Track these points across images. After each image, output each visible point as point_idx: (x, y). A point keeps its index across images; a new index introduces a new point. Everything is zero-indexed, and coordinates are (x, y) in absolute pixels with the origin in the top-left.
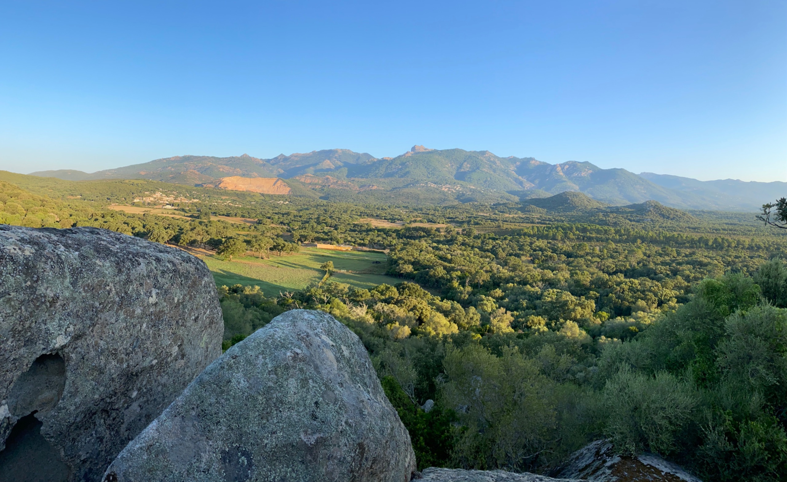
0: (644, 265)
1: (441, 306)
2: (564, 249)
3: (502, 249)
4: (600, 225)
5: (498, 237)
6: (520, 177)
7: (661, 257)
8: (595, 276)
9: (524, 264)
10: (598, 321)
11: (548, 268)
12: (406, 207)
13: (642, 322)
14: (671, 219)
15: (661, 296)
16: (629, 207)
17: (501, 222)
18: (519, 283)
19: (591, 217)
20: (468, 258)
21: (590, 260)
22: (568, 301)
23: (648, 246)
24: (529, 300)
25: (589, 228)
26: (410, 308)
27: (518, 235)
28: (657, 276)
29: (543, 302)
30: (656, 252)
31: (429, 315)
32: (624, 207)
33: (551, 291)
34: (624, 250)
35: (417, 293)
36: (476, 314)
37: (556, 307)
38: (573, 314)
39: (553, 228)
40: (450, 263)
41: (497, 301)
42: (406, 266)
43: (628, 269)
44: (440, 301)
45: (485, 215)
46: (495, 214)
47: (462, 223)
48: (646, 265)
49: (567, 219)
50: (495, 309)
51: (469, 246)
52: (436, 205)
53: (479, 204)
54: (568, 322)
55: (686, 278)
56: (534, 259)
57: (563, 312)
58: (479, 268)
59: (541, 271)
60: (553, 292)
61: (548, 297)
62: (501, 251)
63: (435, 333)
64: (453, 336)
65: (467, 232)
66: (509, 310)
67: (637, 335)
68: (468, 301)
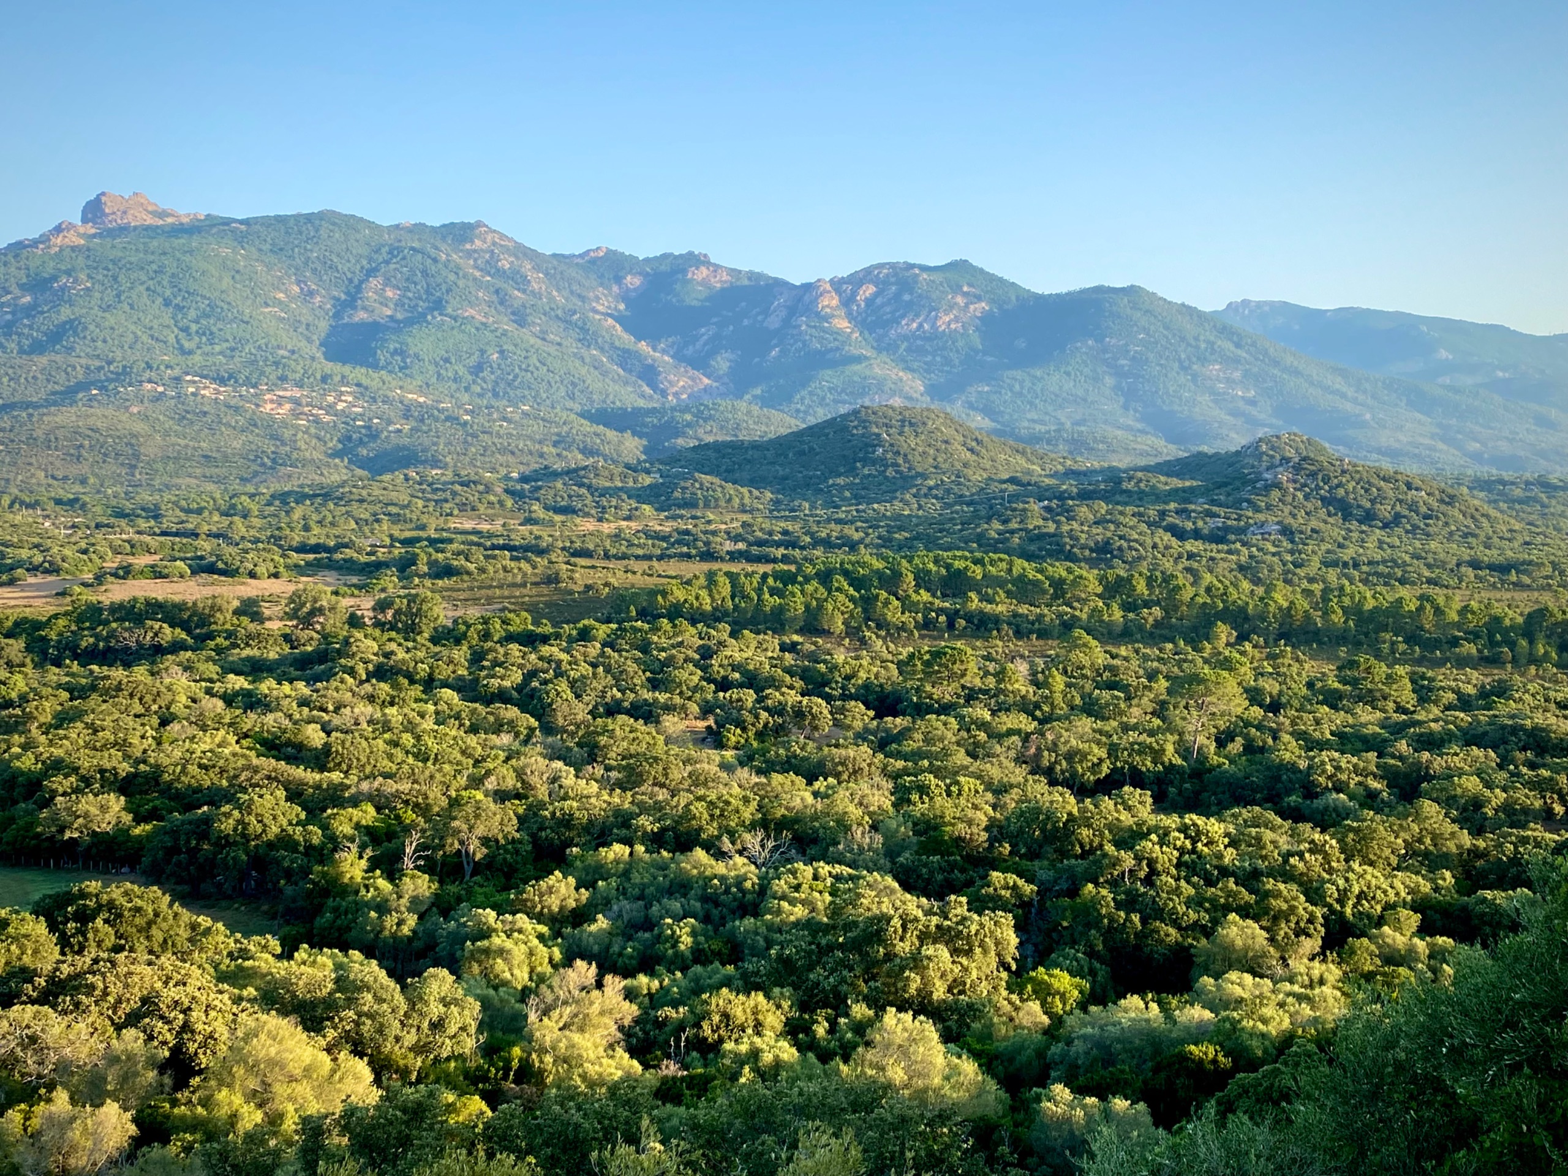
0: (1250, 748)
1: (286, 983)
2: (863, 675)
3: (572, 684)
4: (1029, 557)
5: (547, 629)
6: (643, 346)
7: (1334, 707)
8: (1010, 801)
9: (674, 750)
10: (1033, 1013)
11: (790, 765)
12: (72, 503)
13: (1248, 1024)
14: (1386, 526)
15: (1341, 901)
16: (1169, 468)
17: (559, 557)
18: (656, 841)
19: (989, 520)
20: (408, 739)
21: (983, 726)
22: (889, 919)
23: (1272, 657)
24: (706, 919)
25: (978, 572)
26: (125, 1008)
27: (642, 614)
28: (1318, 803)
29: (770, 927)
30: (1310, 685)
31: (222, 1032)
32: (1145, 469)
33: (806, 871)
34: (1152, 676)
35: (157, 935)
36: (456, 1002)
37: (831, 948)
38: (915, 982)
39: (807, 580)
40: (322, 769)
41: (557, 934)
42: (88, 804)
43: (1171, 768)
44: (279, 957)
45: (485, 527)
46: (529, 521)
47: (373, 569)
48: (1262, 750)
49: (873, 535)
50: (549, 970)
51: (412, 682)
52: (236, 486)
53: (449, 476)
54: (891, 1016)
55: (1465, 810)
56: (720, 725)
57: (867, 970)
58: (463, 781)
59: (755, 779)
60: (816, 877)
61: (792, 902)
62: (569, 695)
63: (258, 1117)
64: (350, 1120)
65: (398, 612)
66: (615, 970)
67: (1232, 1087)
68: (418, 944)
